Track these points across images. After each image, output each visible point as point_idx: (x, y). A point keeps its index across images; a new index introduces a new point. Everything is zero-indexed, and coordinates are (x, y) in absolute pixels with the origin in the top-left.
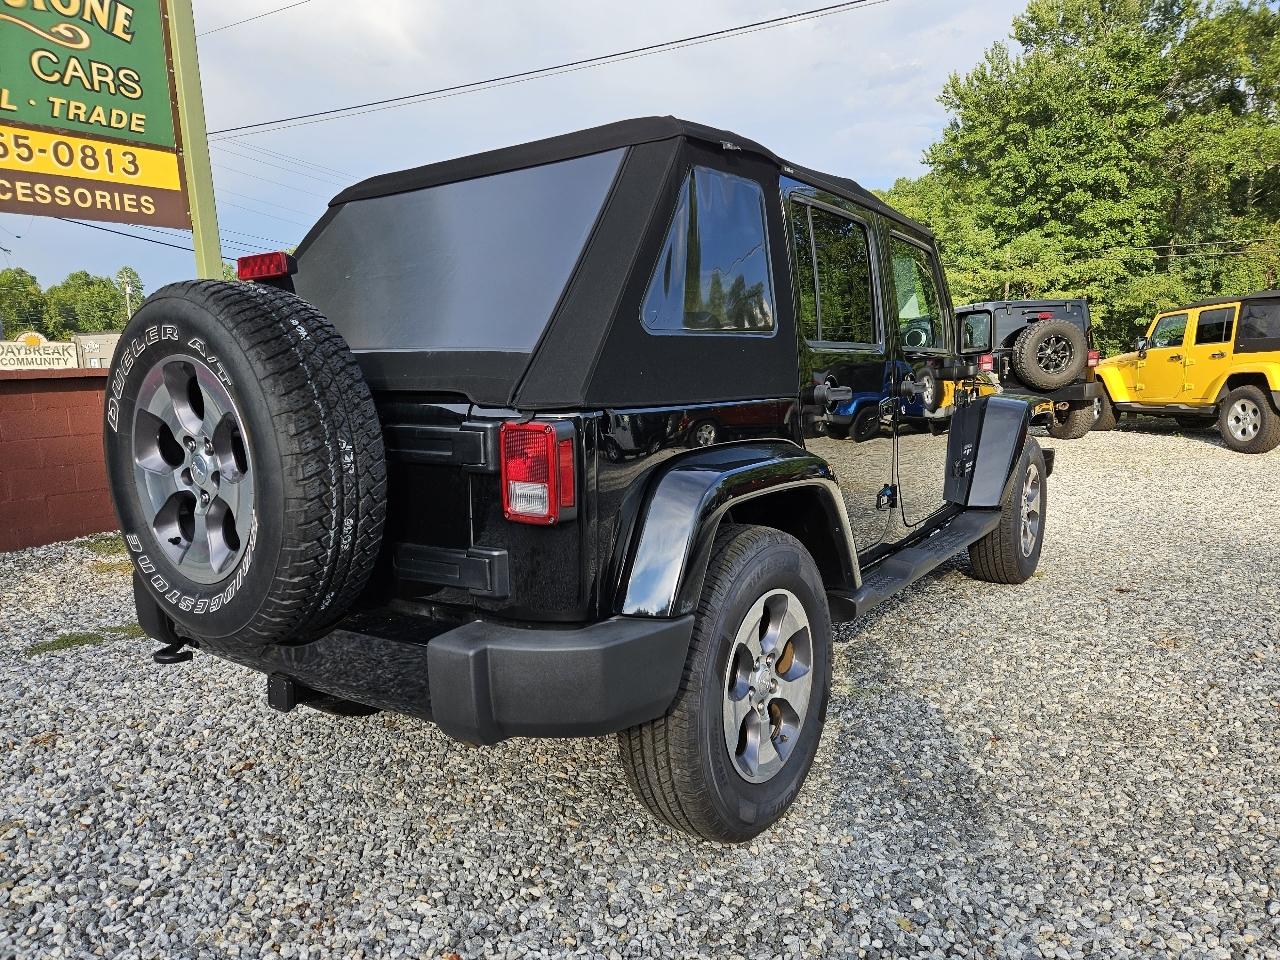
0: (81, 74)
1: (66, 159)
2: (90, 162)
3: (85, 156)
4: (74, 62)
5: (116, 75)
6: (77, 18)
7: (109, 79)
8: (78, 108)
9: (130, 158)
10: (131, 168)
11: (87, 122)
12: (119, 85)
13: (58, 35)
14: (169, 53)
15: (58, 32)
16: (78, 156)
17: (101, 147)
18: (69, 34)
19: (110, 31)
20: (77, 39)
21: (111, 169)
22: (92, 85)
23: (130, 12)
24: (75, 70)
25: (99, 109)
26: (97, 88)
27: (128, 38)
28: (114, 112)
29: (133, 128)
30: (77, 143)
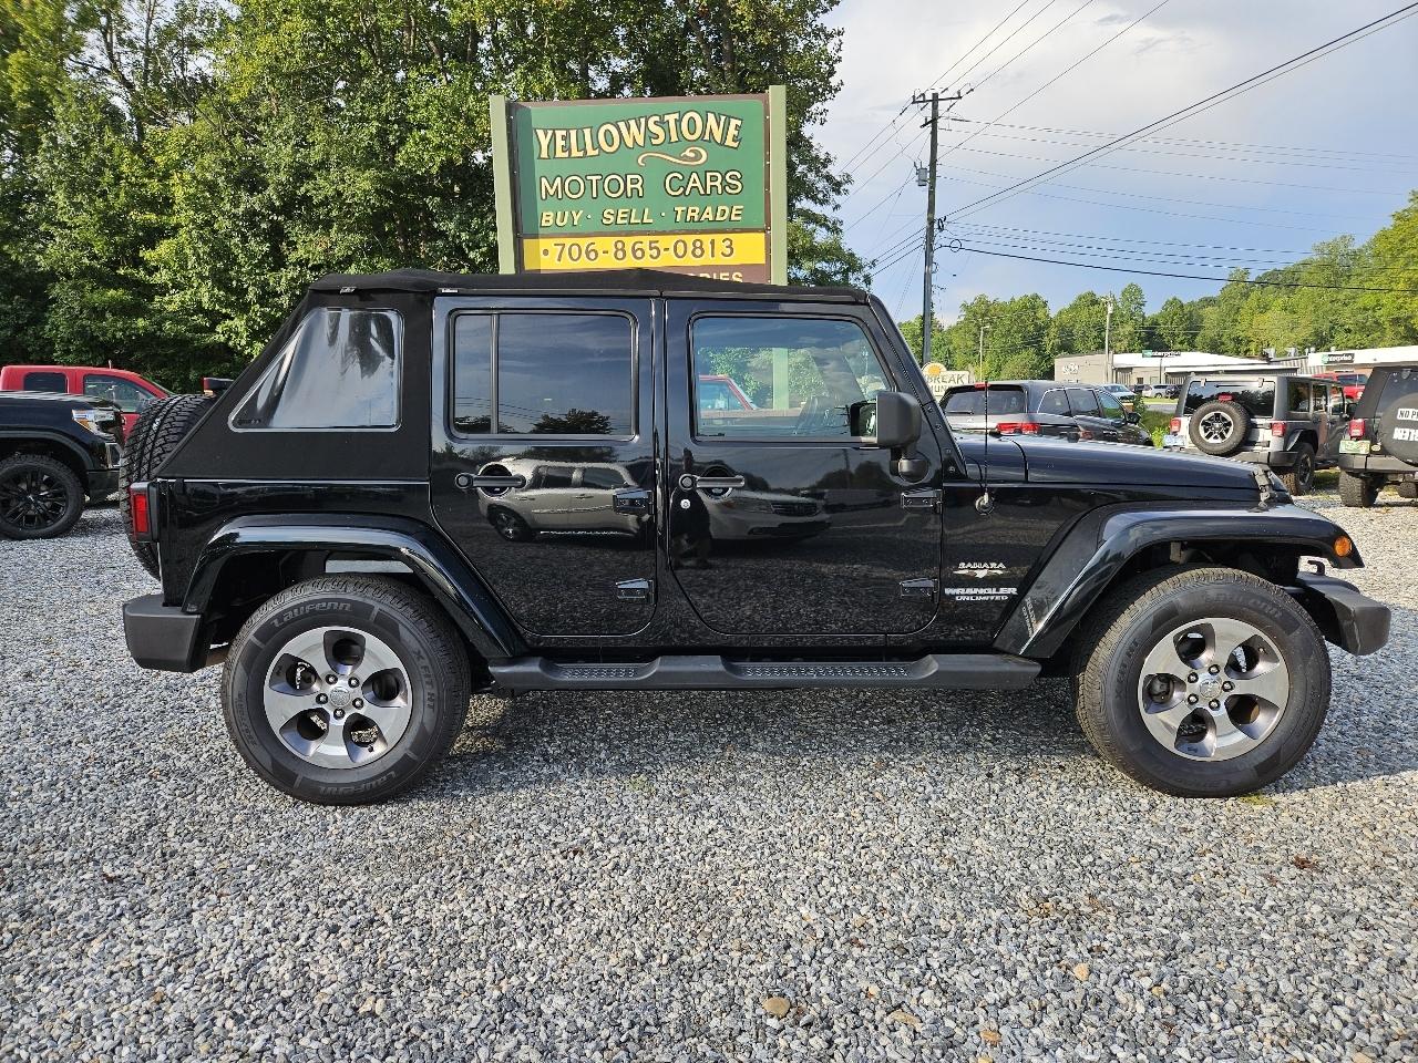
0: (698, 184)
1: (681, 254)
2: (698, 252)
3: (695, 247)
4: (694, 175)
5: (724, 178)
6: (699, 141)
7: (718, 184)
8: (693, 211)
9: (728, 243)
10: (728, 251)
11: (699, 221)
12: (725, 184)
13: (686, 158)
14: (767, 148)
15: (685, 156)
16: (690, 248)
17: (706, 239)
18: (692, 155)
19: (722, 144)
20: (698, 156)
21: (713, 256)
22: (705, 190)
23: (739, 123)
24: (695, 182)
25: (709, 209)
26: (708, 192)
27: (735, 145)
28: (720, 208)
29: (733, 218)
30: (690, 239)
